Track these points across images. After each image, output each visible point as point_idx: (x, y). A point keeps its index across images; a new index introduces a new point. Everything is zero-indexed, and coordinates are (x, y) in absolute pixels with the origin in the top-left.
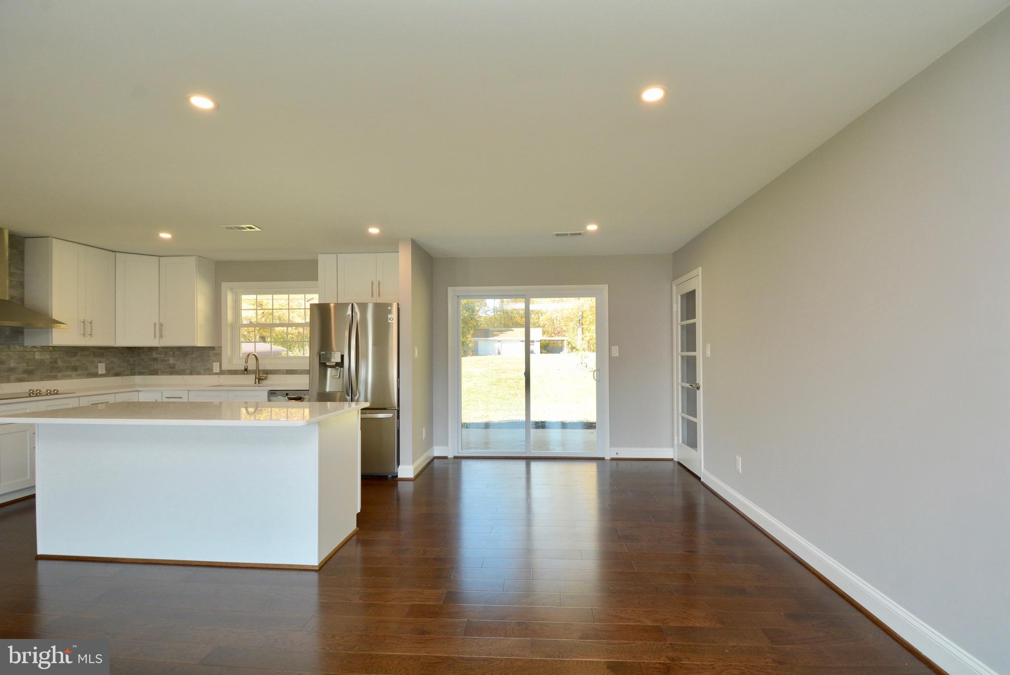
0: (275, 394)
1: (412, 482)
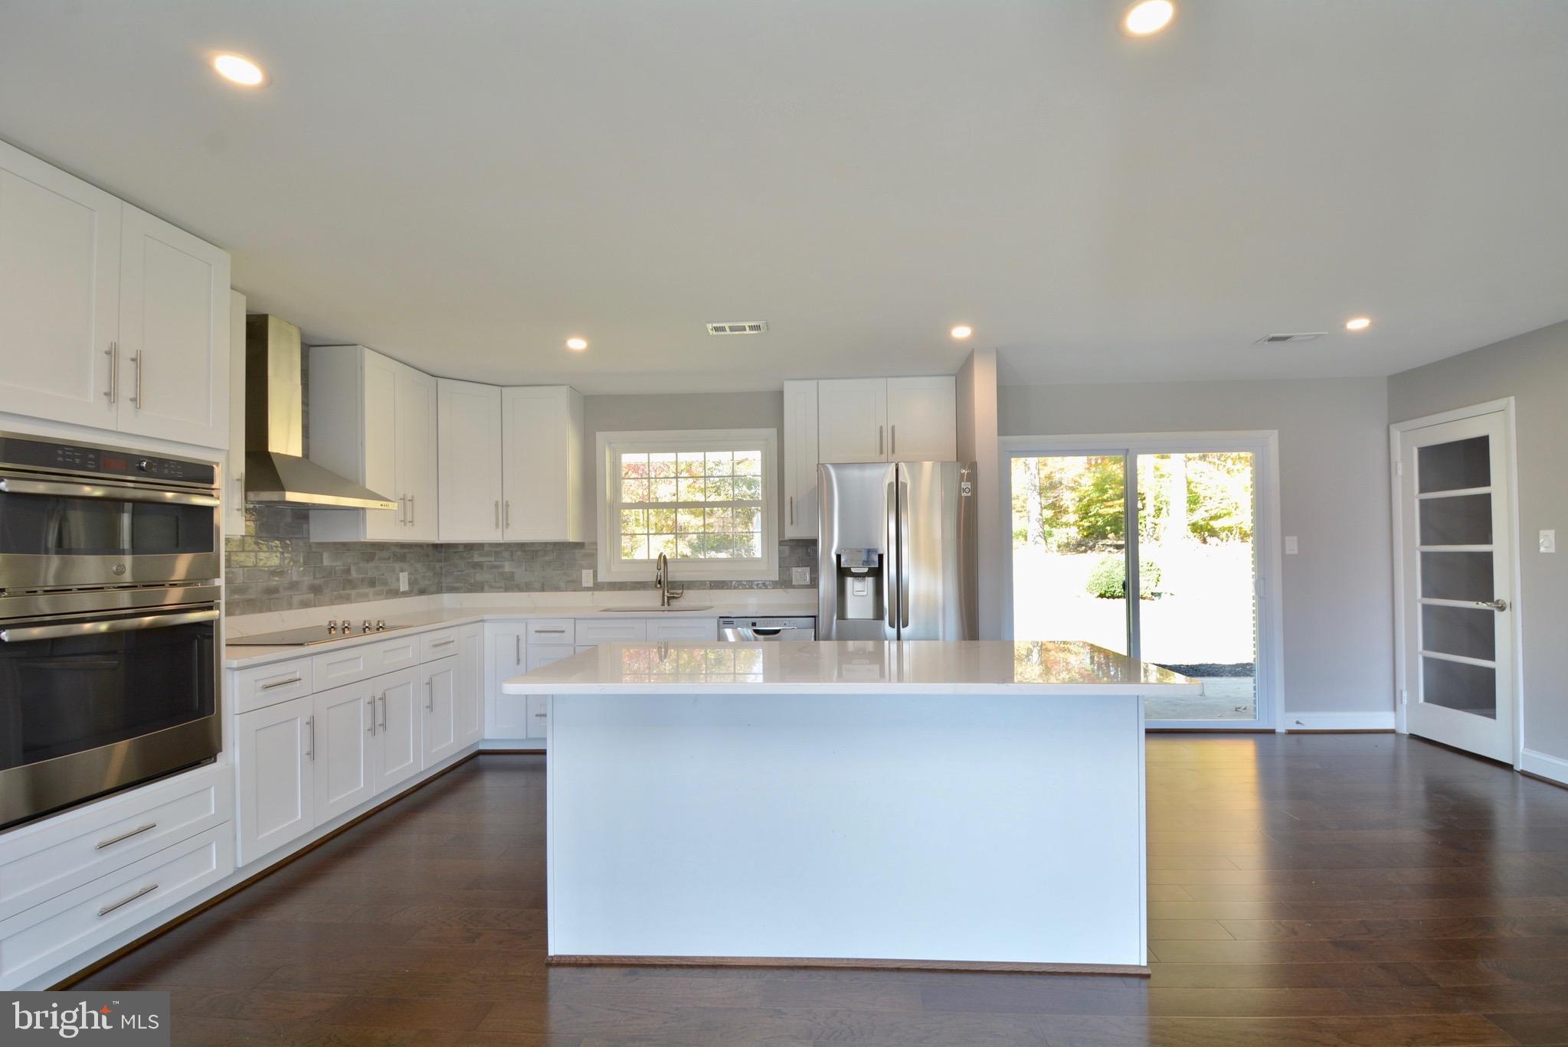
0: (731, 623)
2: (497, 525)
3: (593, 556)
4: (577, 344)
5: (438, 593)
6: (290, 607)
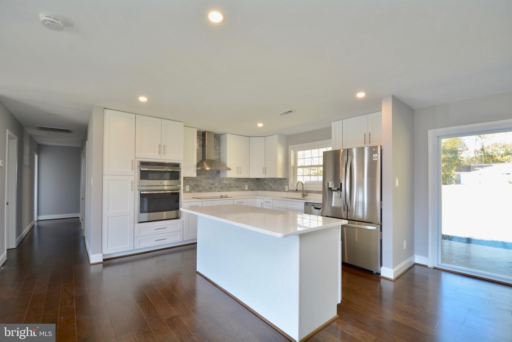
1: (392, 282)
2: (263, 174)
3: (288, 182)
4: (260, 125)
5: (258, 190)
6: (215, 192)
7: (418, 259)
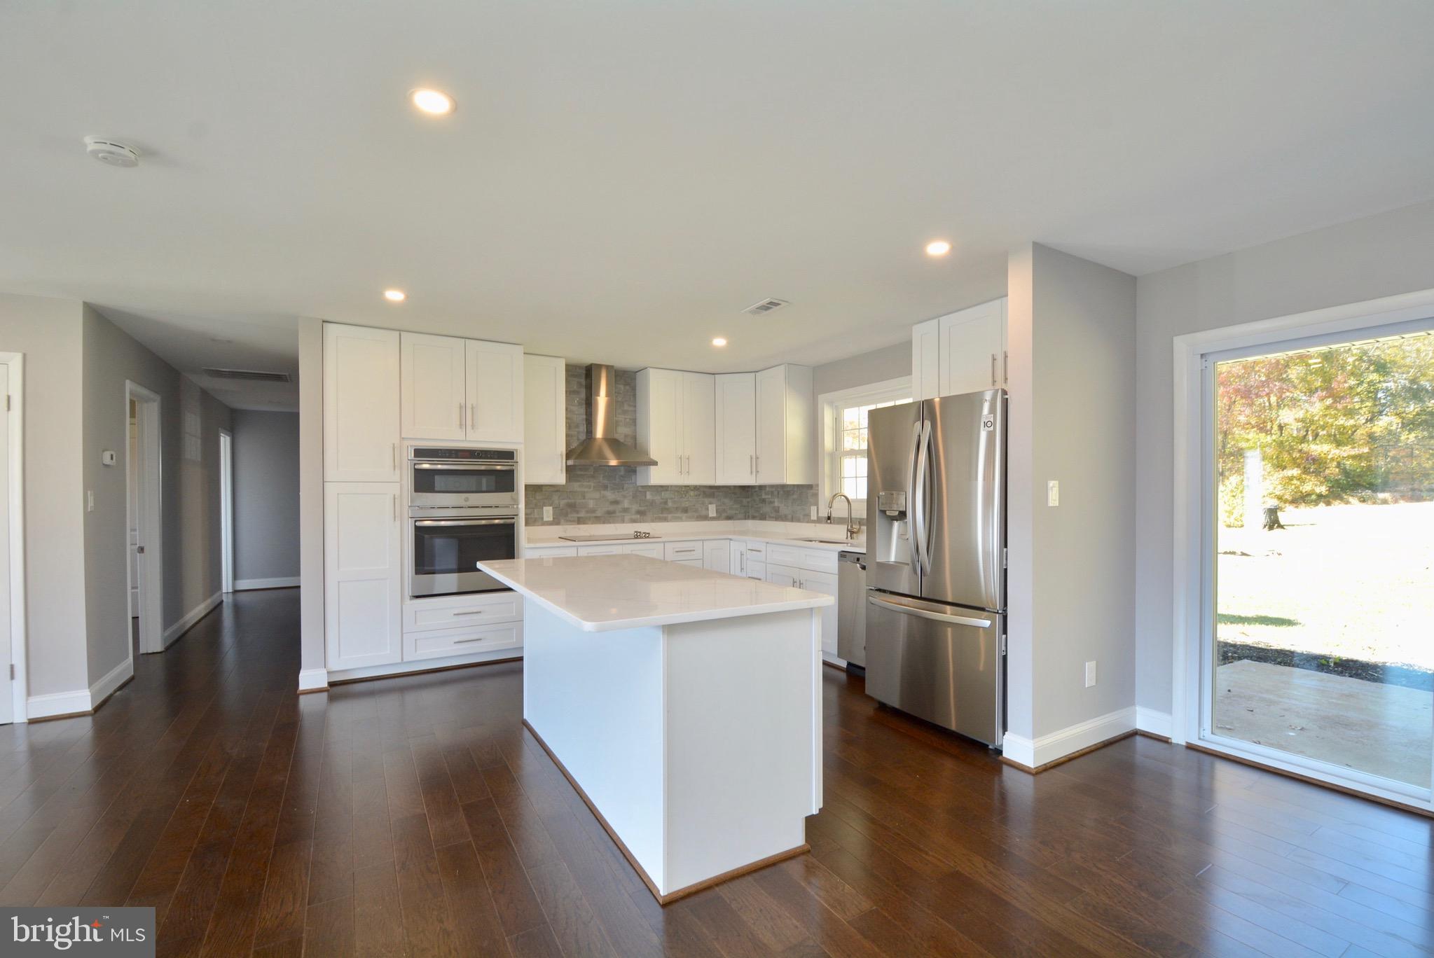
0: (845, 556)
1: (1030, 779)
2: (751, 473)
3: (816, 495)
4: (719, 342)
5: (745, 519)
6: (623, 521)
7: (1145, 719)
